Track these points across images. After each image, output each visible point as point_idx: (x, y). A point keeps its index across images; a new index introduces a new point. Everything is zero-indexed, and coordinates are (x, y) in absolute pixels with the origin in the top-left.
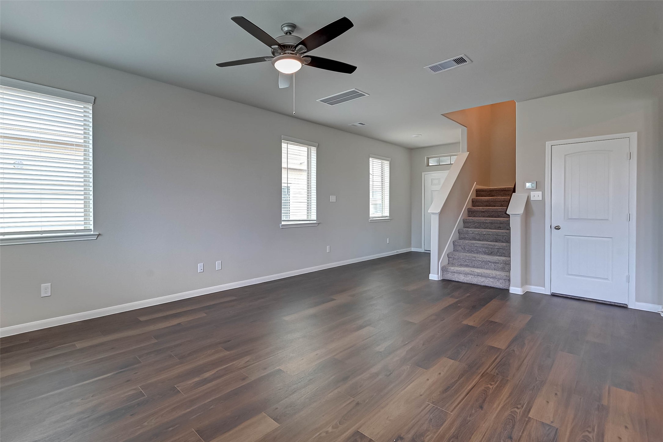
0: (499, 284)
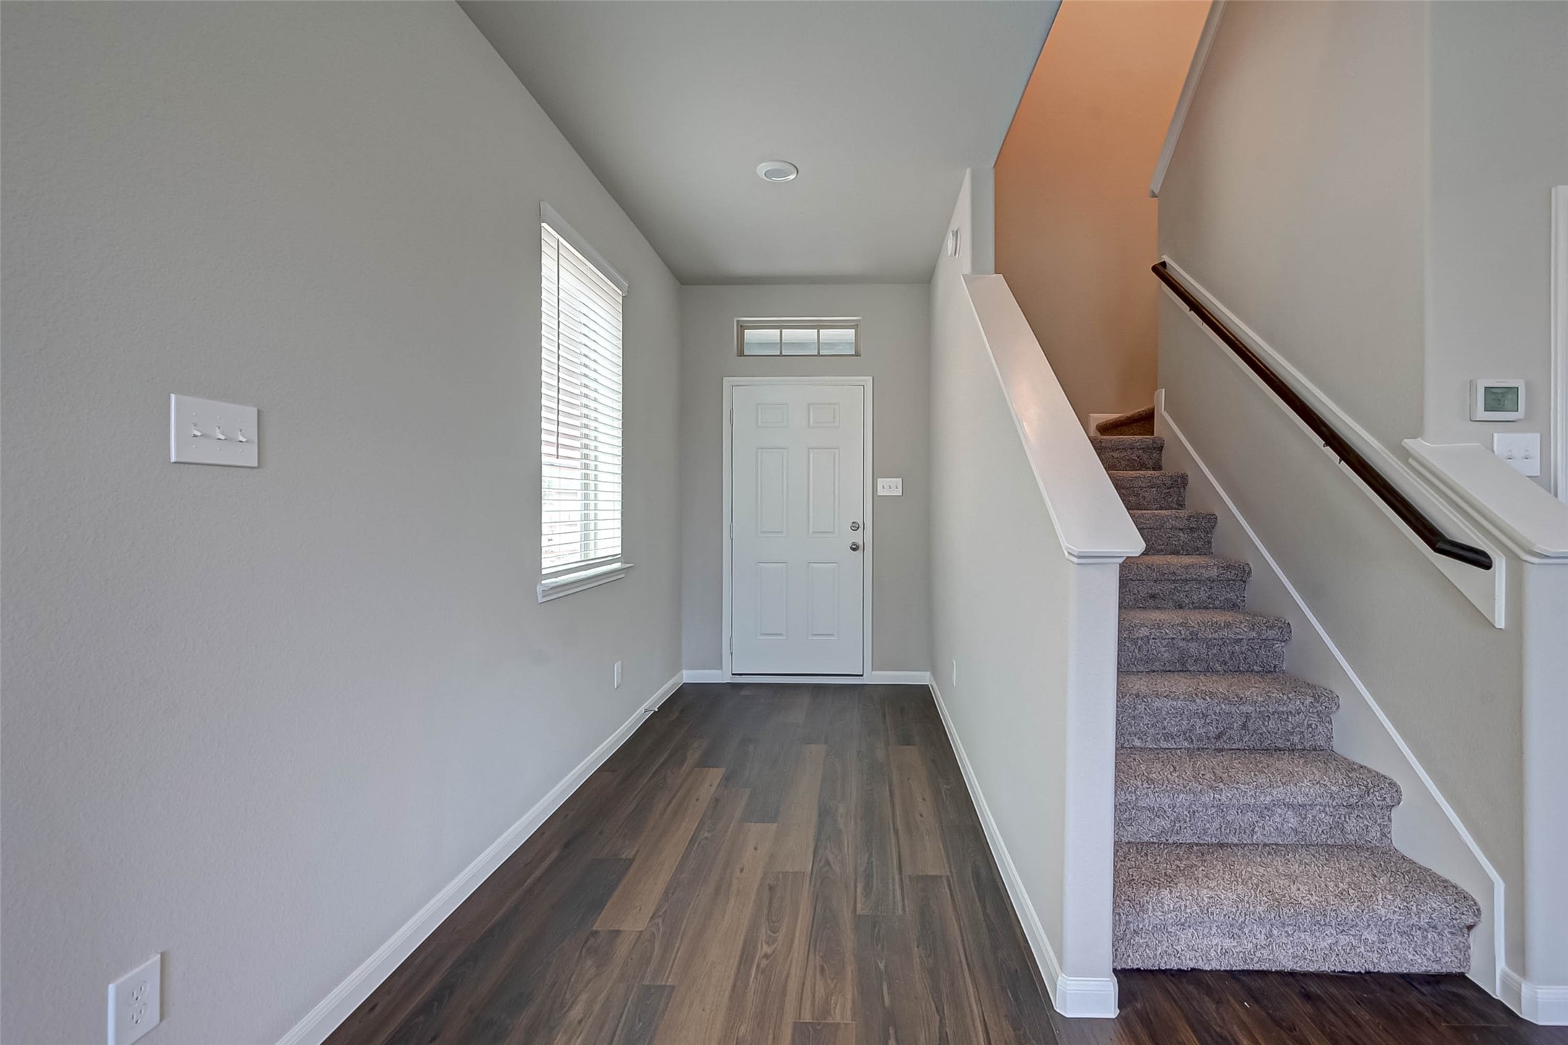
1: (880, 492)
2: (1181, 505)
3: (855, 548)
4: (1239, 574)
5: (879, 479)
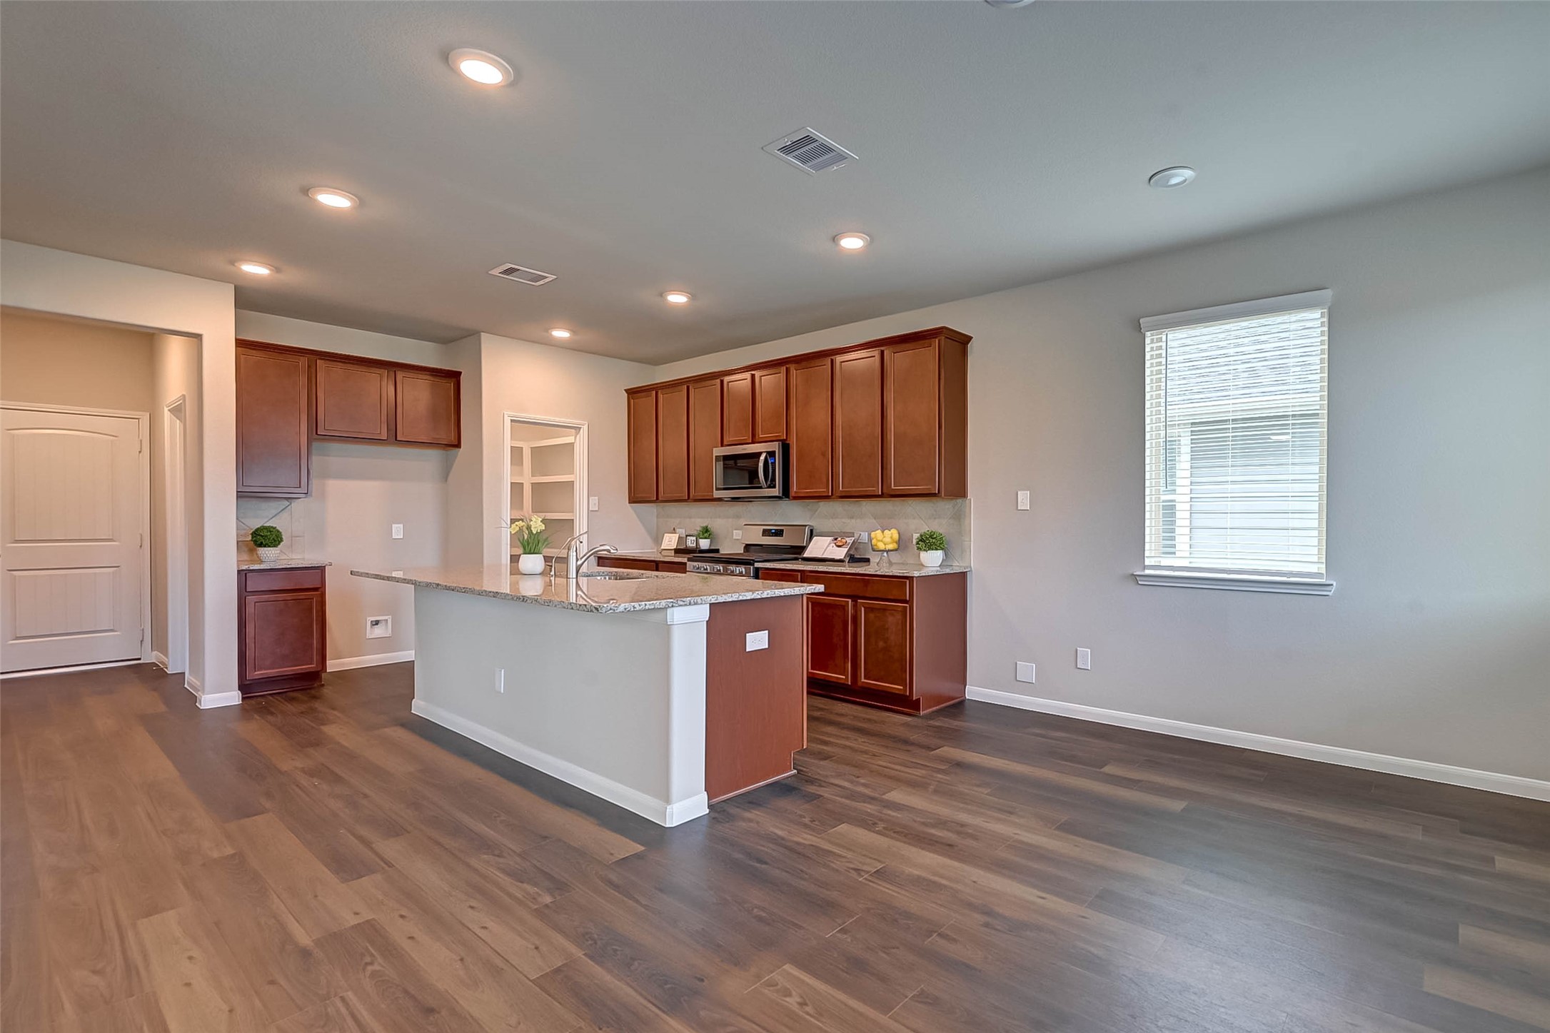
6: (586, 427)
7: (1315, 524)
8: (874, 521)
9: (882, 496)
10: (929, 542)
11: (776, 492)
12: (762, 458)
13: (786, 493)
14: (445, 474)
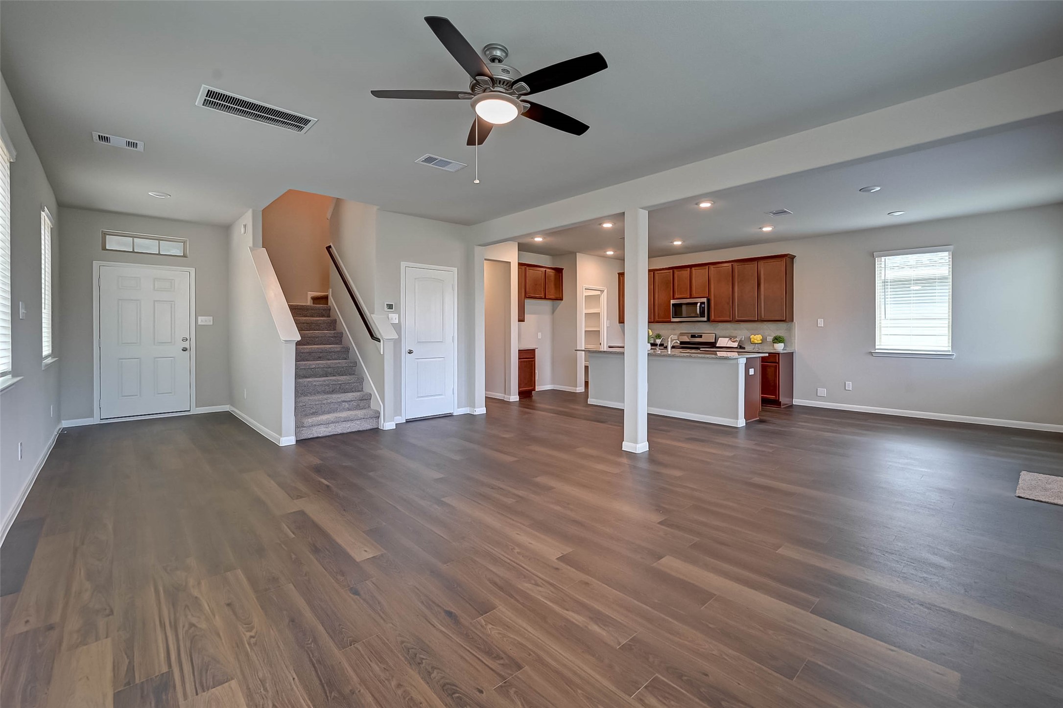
0: (366, 426)
1: (200, 323)
2: (334, 329)
3: (185, 350)
4: (347, 350)
5: (199, 317)
6: (606, 291)
7: (947, 332)
8: (747, 331)
9: (758, 321)
10: (777, 340)
11: (705, 319)
12: (699, 304)
13: (709, 320)
14: (553, 312)
